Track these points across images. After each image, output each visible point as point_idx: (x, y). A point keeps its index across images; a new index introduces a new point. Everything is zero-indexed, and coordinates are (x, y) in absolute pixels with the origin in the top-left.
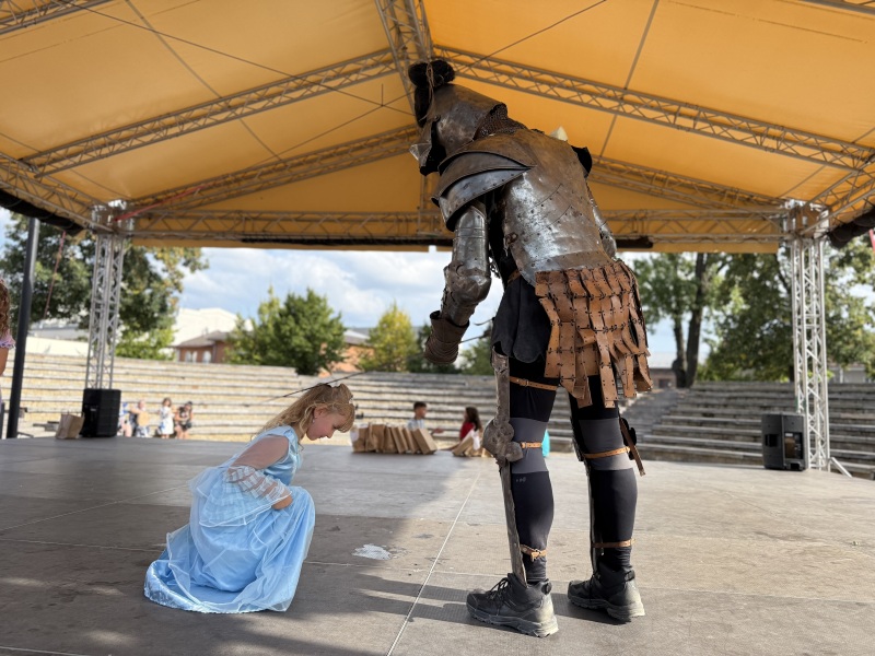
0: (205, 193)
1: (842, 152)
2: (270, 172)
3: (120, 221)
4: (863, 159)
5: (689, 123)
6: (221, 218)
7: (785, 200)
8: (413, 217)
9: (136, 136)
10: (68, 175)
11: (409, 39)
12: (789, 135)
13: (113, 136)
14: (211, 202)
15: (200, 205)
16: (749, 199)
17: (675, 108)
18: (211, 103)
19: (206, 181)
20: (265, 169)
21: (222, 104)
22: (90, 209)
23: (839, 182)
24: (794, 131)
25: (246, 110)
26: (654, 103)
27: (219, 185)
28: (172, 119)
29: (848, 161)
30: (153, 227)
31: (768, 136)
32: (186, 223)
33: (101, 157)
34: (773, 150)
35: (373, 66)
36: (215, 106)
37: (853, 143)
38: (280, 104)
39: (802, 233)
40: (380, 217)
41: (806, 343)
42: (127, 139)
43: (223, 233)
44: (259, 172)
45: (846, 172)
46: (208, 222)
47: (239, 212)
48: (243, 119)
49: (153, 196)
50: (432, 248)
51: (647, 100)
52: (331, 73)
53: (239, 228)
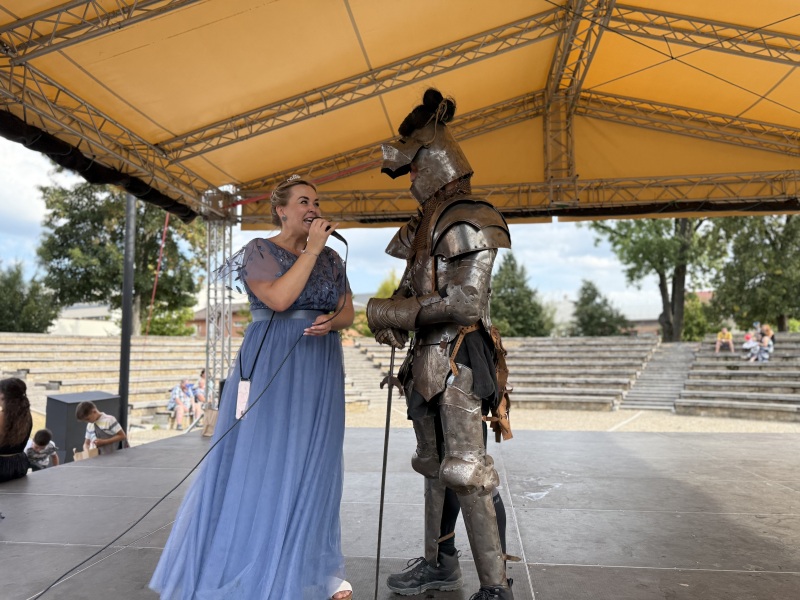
6: (335, 199)
18: (360, 76)
27: (330, 166)
28: (317, 96)
36: (364, 80)
40: (502, 189)
48: (383, 95)
50: (555, 218)
53: (352, 209)
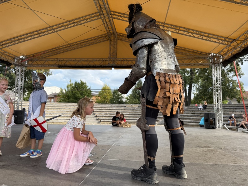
0: (47, 53)
1: (224, 40)
2: (66, 47)
3: (23, 62)
4: (230, 42)
5: (182, 32)
6: (53, 60)
7: (210, 54)
8: (107, 60)
9: (26, 38)
10: (7, 49)
11: (103, 9)
12: (210, 35)
13: (19, 38)
14: (49, 56)
15: (46, 57)
16: (201, 53)
17: (178, 28)
18: (48, 28)
19: (48, 50)
20: (65, 46)
21: (51, 28)
22: (14, 59)
23: (224, 49)
24: (211, 34)
25: (58, 30)
26: (173, 27)
27: (51, 51)
28: (36, 33)
29: (226, 43)
30: (32, 64)
31: (204, 36)
32: (42, 62)
33: (16, 44)
34: (205, 40)
35: (94, 17)
36: (49, 29)
37: (227, 37)
38: (67, 28)
39: (215, 63)
40: (98, 60)
41: (216, 93)
42: (24, 38)
43: (53, 65)
44: (63, 47)
45: (226, 46)
46: (48, 62)
47: (57, 59)
48: (57, 32)
49: (32, 55)
50: (113, 68)
51: (171, 26)
52: (82, 19)
53: (57, 64)
